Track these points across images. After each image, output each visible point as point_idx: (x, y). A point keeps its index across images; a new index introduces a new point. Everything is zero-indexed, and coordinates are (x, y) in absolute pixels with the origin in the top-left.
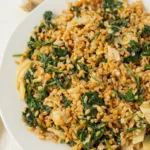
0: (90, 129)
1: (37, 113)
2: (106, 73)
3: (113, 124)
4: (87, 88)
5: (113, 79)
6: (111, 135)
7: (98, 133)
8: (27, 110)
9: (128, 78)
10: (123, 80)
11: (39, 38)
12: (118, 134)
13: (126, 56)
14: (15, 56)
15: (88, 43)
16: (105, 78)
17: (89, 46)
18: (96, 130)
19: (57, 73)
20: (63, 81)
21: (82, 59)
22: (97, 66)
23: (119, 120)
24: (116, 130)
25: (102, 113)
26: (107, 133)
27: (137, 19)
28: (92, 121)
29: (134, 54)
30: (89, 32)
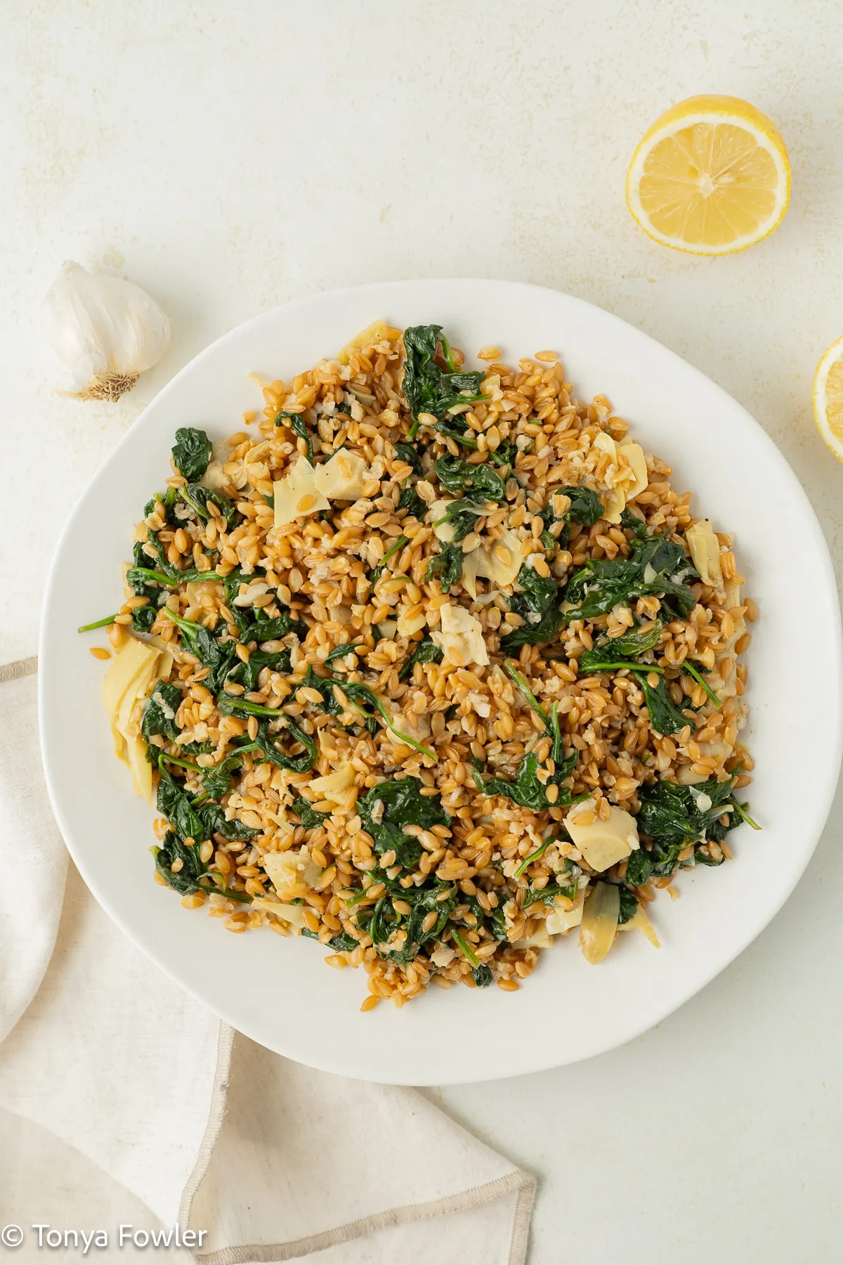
0: (400, 908)
1: (206, 850)
2: (440, 705)
3: (476, 880)
4: (379, 768)
5: (466, 725)
6: (471, 921)
7: (428, 921)
8: (171, 838)
9: (520, 713)
10: (504, 725)
11: (172, 556)
12: (498, 910)
13: (508, 628)
14: (88, 628)
15: (362, 586)
16: (438, 721)
17: (370, 596)
18: (423, 911)
19: (263, 720)
20: (289, 742)
21: (350, 660)
22: (406, 676)
23: (496, 866)
24: (488, 901)
25: (437, 855)
26: (460, 912)
27: (544, 451)
28: (405, 883)
29: (535, 618)
30: (364, 534)
